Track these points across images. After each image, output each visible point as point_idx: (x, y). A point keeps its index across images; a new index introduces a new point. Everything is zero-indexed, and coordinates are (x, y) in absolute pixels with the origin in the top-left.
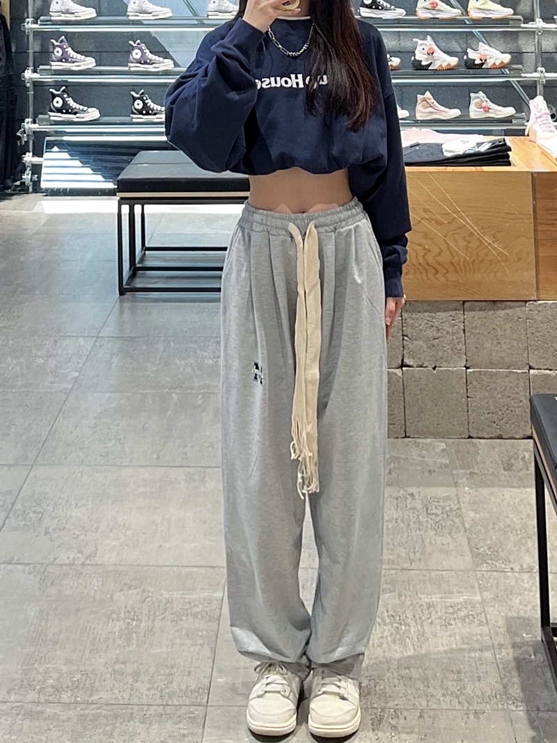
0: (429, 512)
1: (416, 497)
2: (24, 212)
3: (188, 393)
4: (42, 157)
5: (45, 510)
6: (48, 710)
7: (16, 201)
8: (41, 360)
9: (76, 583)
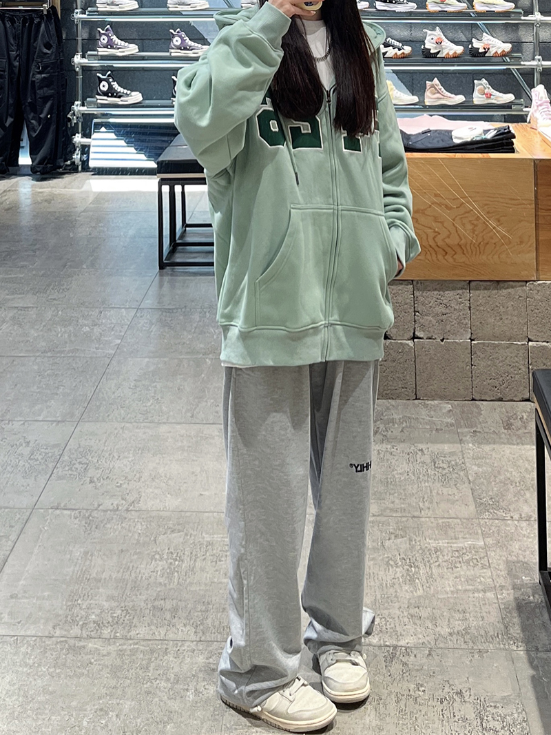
0: (436, 465)
1: (425, 453)
2: (73, 190)
4: (90, 138)
5: (90, 462)
6: (90, 645)
7: (67, 179)
8: (87, 329)
9: (120, 527)
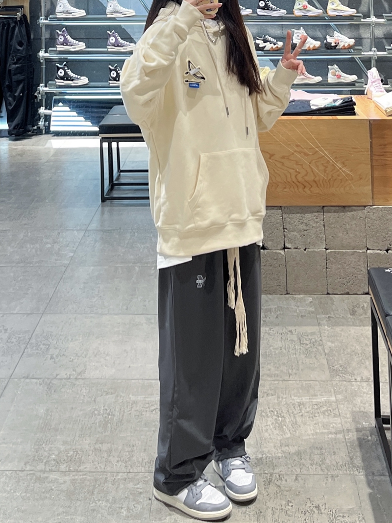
0: (301, 342)
1: (294, 333)
2: (39, 147)
3: (146, 266)
4: (51, 110)
5: (51, 343)
6: (51, 476)
7: (34, 139)
8: (49, 246)
9: (71, 391)
